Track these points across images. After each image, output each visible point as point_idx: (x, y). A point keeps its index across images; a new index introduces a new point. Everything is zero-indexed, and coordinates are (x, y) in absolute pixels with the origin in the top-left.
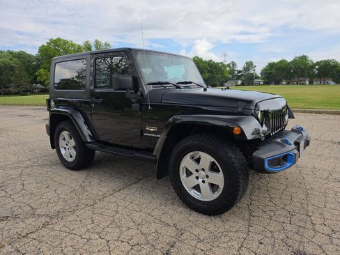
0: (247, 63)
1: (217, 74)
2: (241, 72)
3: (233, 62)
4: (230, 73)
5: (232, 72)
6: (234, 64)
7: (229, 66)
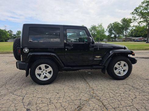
0: (18, 31)
1: (3, 35)
2: (15, 35)
3: (11, 30)
4: (10, 35)
5: (11, 35)
6: (11, 31)
7: (8, 32)
